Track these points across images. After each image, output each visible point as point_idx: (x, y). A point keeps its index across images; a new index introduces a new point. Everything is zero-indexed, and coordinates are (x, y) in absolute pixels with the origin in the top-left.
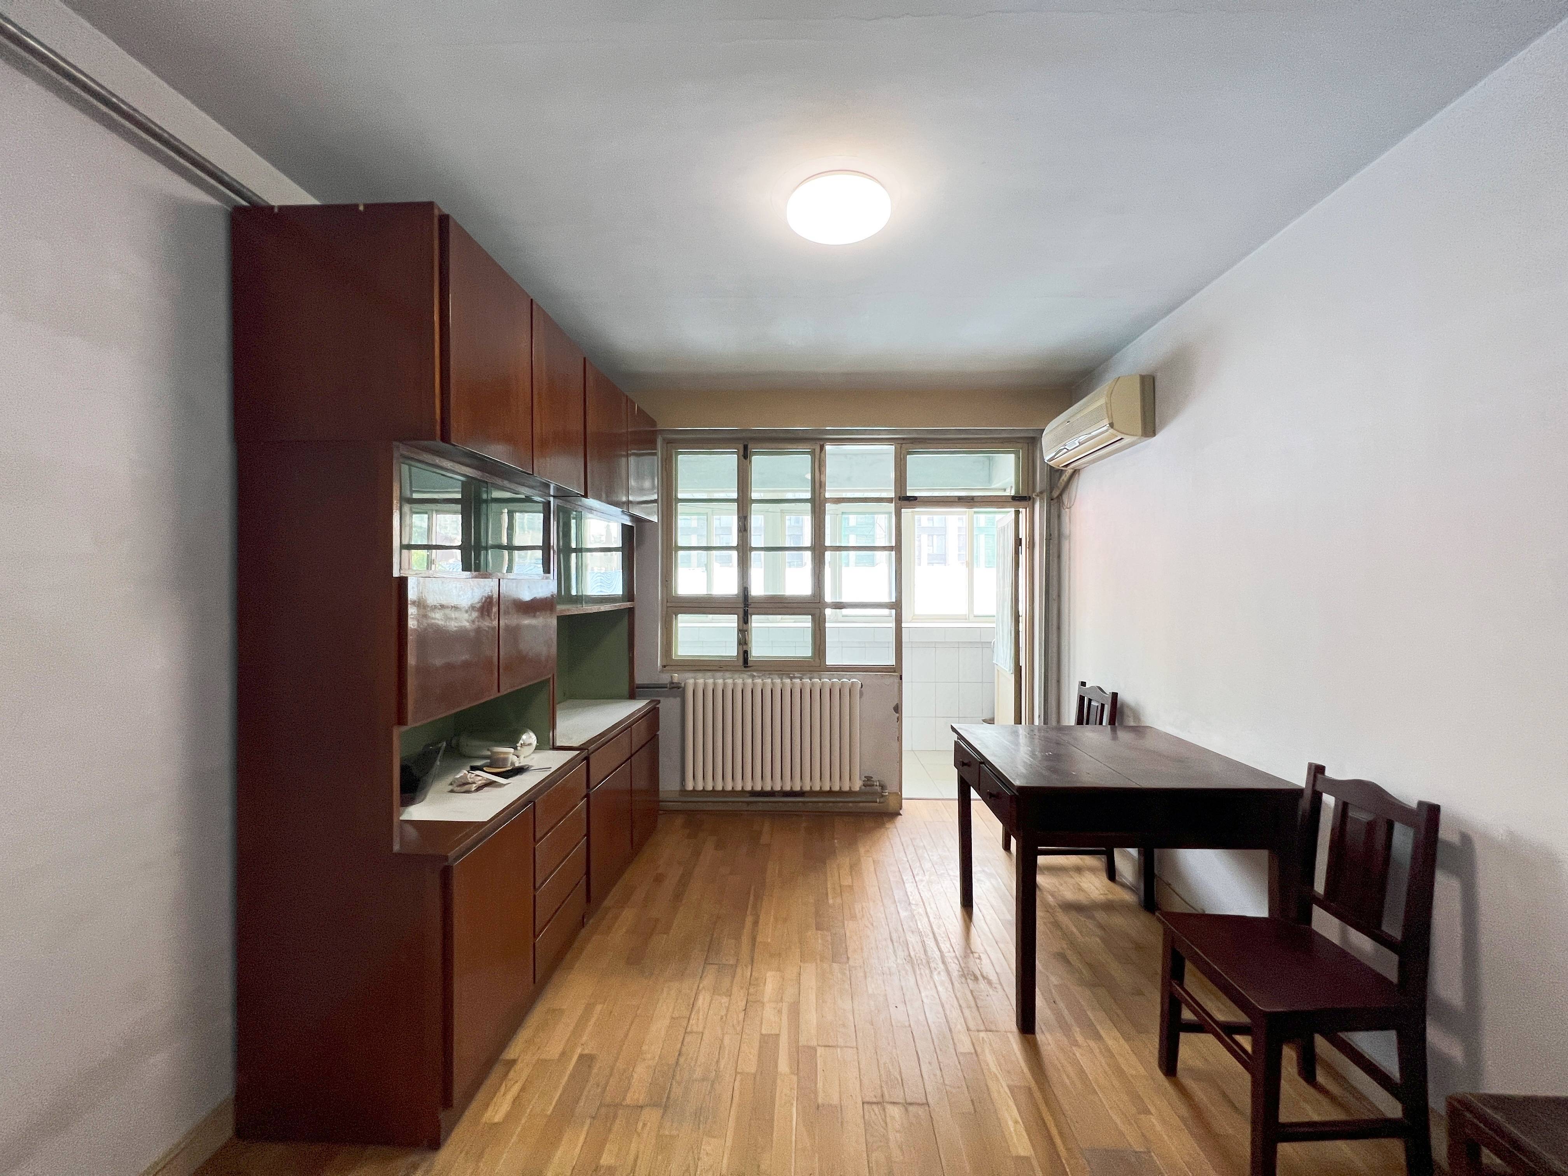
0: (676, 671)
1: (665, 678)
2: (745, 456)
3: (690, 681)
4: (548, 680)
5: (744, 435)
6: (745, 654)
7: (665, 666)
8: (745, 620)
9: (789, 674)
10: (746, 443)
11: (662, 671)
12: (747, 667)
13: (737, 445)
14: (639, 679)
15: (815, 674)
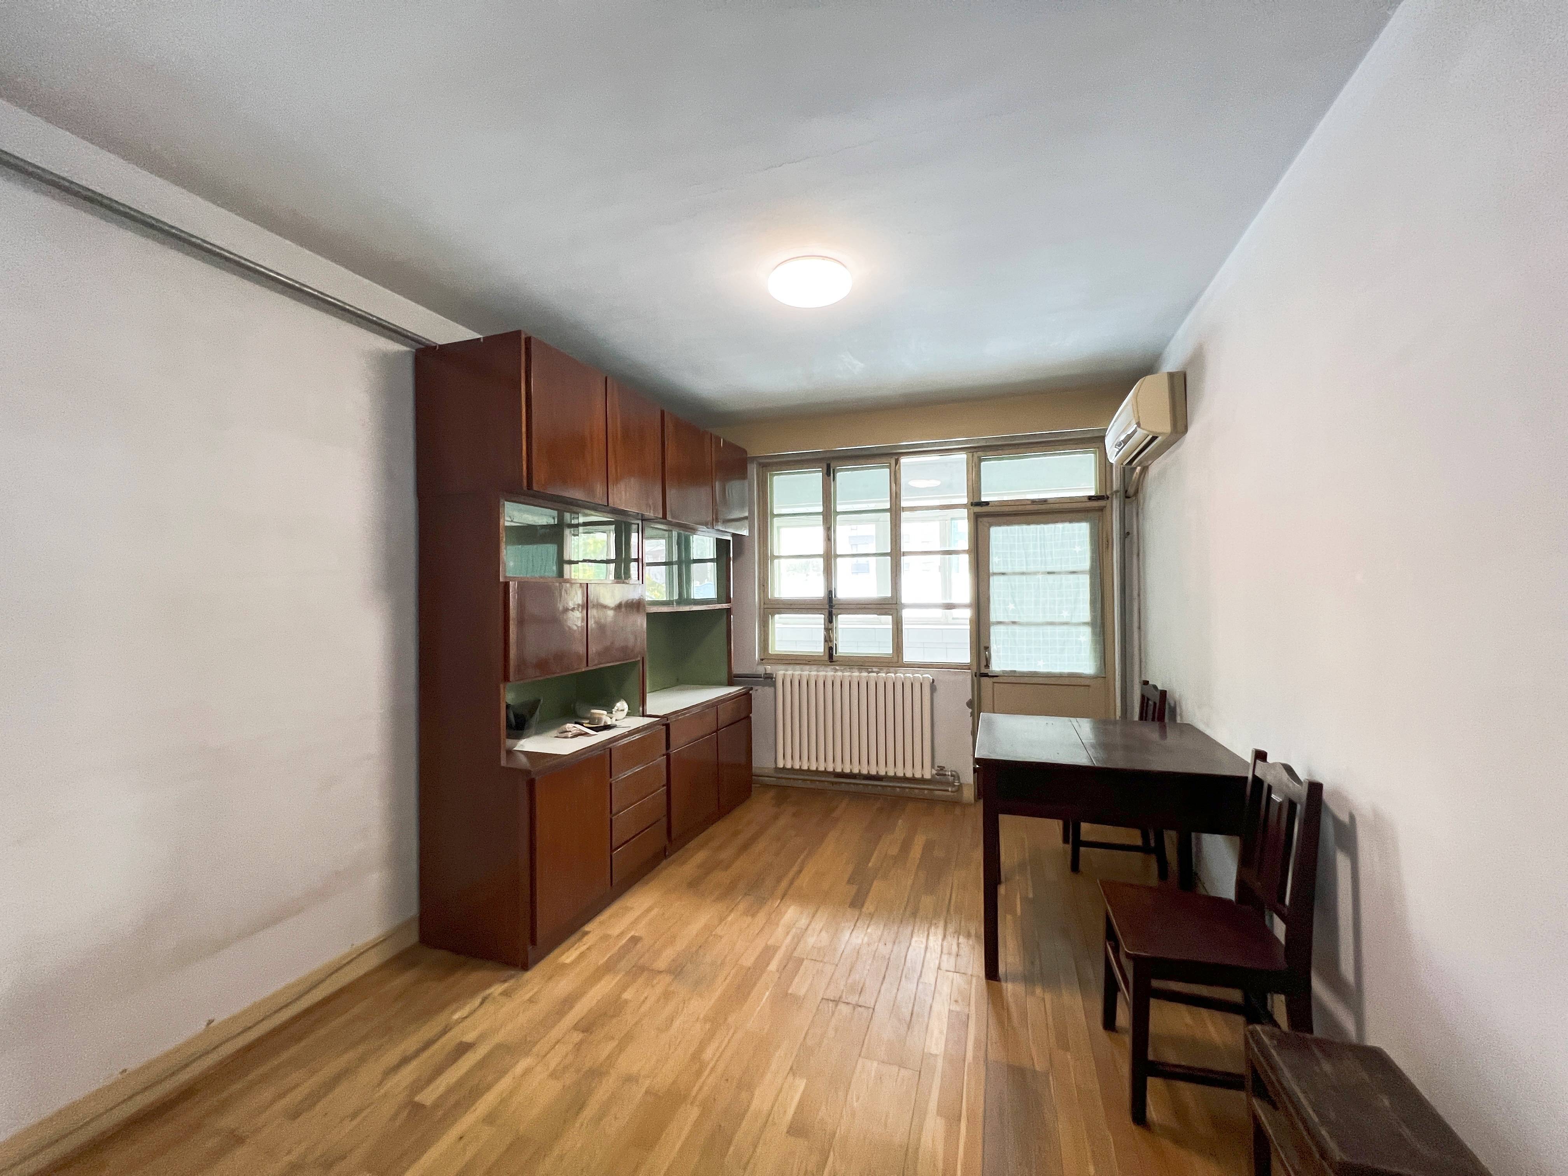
0: (769, 664)
1: (760, 670)
2: (829, 473)
3: (781, 672)
4: (636, 663)
5: (828, 455)
6: (830, 651)
7: (762, 660)
8: (830, 619)
9: (868, 669)
10: (829, 462)
11: (758, 664)
12: (833, 662)
13: (821, 464)
14: (736, 670)
15: (892, 669)
